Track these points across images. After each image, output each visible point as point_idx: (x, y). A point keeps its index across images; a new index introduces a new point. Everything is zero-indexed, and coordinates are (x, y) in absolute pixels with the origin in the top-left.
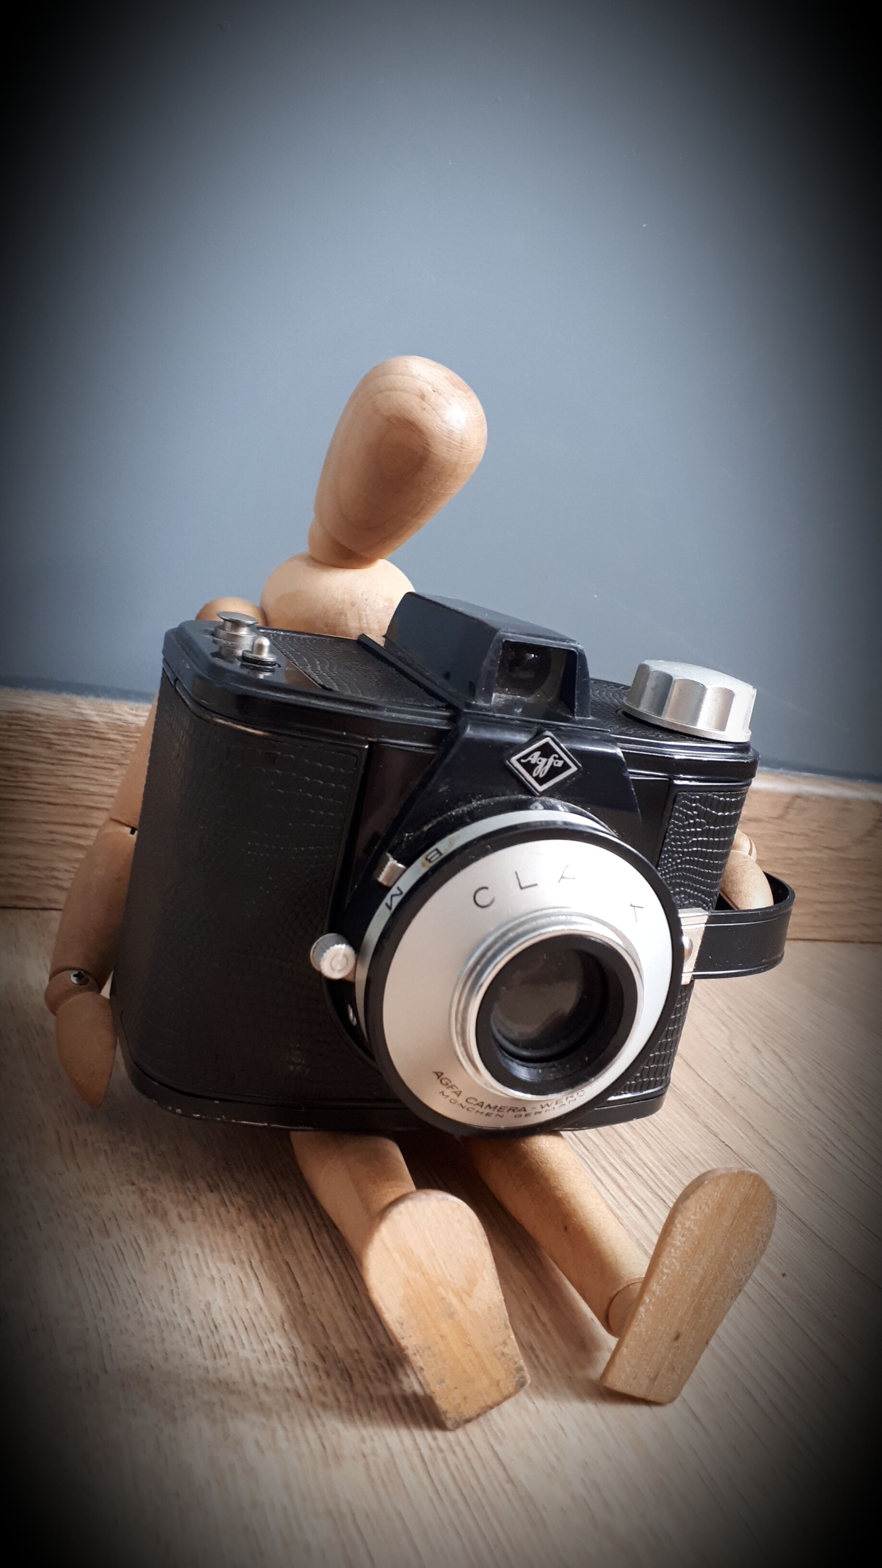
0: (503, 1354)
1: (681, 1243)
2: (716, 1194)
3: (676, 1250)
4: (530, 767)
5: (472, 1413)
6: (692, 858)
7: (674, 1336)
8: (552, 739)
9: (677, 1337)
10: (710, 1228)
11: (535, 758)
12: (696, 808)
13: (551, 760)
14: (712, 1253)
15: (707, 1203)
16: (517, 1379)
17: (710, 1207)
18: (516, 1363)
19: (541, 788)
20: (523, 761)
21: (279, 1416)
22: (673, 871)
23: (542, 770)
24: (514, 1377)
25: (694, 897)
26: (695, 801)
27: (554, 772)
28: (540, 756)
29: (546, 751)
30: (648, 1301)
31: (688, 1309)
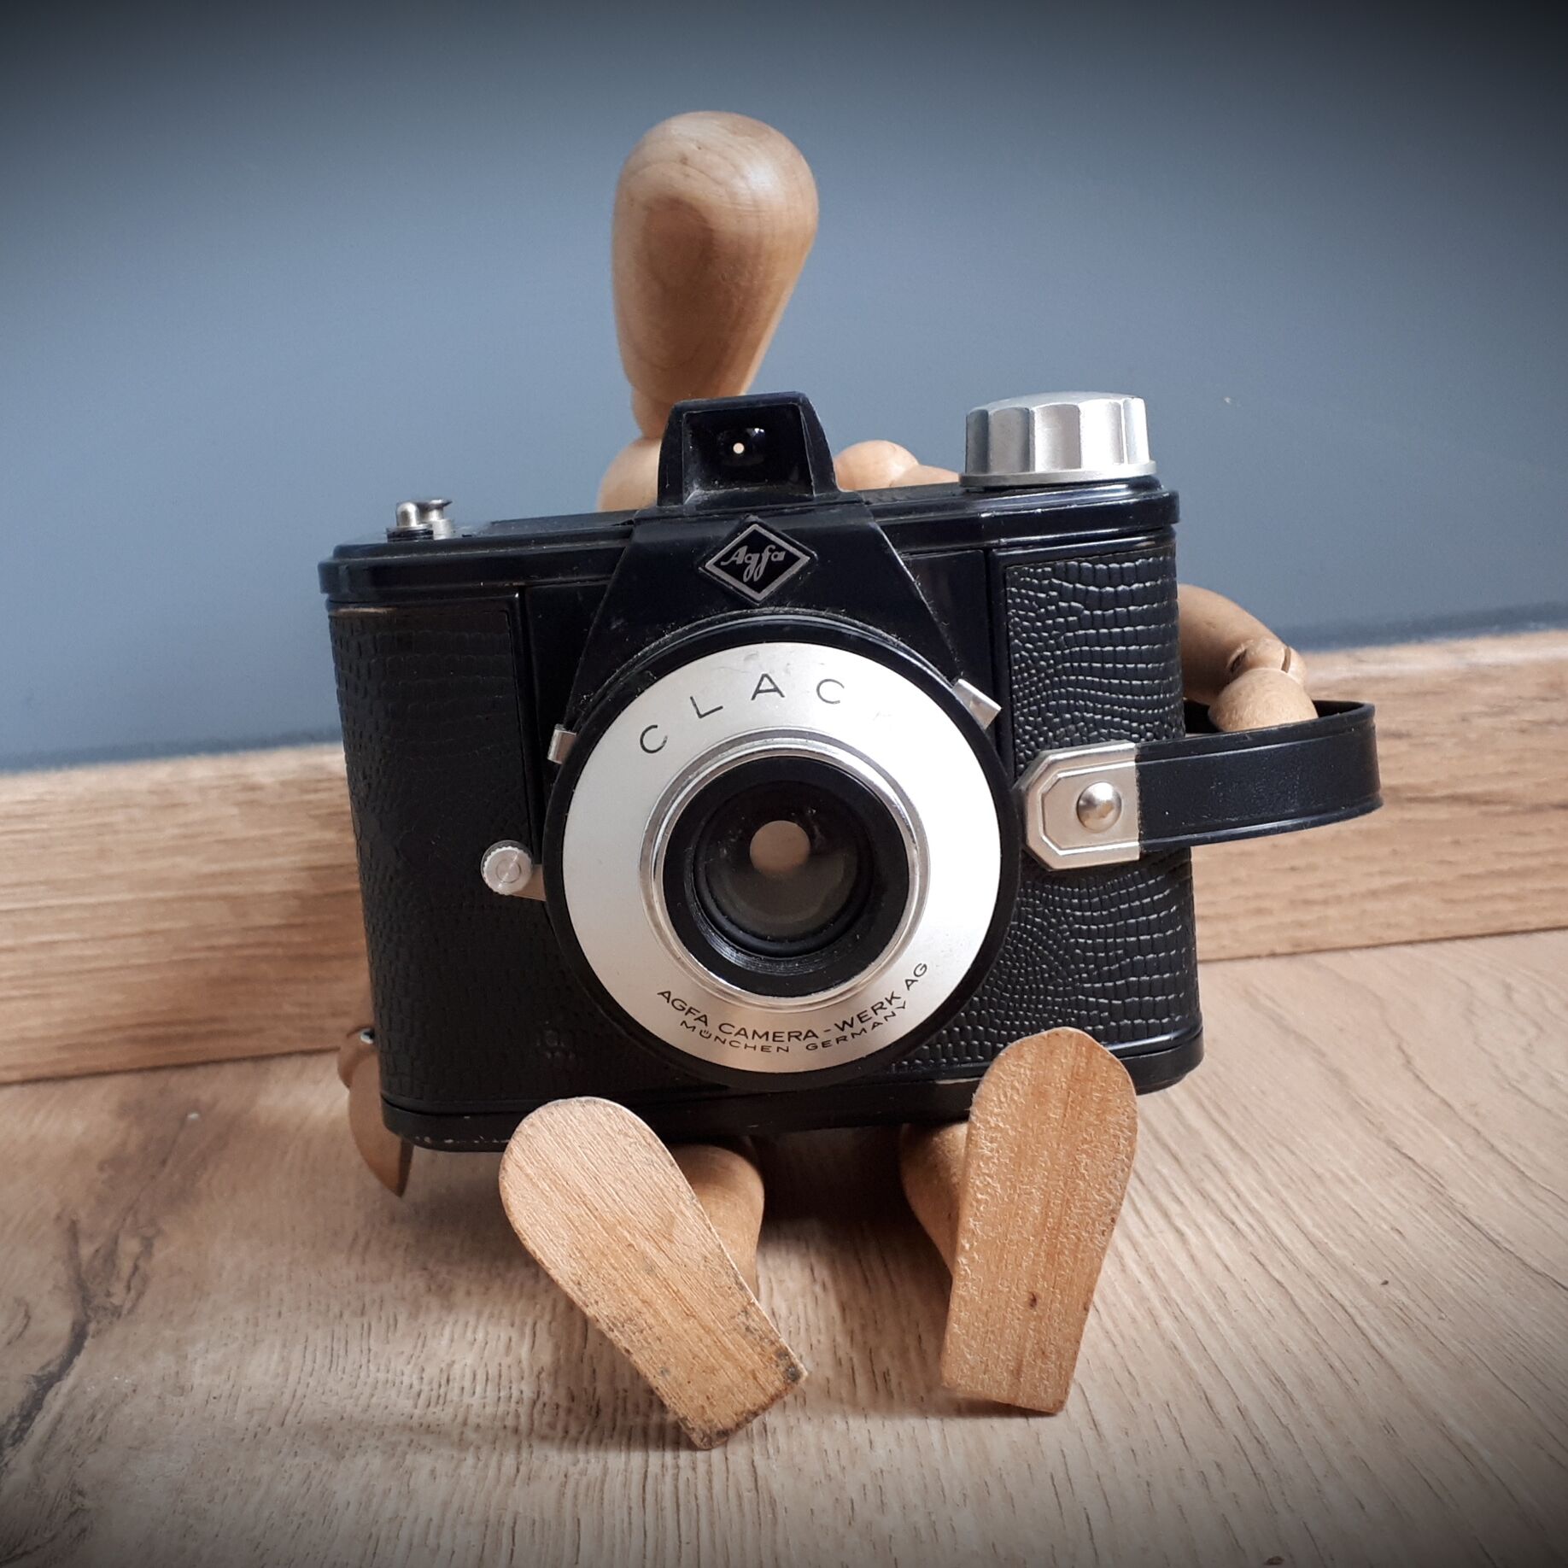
0: (748, 1329)
1: (991, 1151)
2: (1022, 1071)
3: (986, 1164)
4: (737, 571)
5: (729, 1423)
6: (1076, 664)
7: (1026, 1298)
8: (761, 525)
9: (1034, 1301)
10: (1030, 1125)
11: (741, 556)
12: (1052, 587)
13: (766, 554)
14: (1045, 1162)
15: (1013, 1088)
16: (782, 1369)
17: (1021, 1092)
18: (772, 1343)
19: (760, 597)
20: (723, 563)
21: (478, 1448)
22: (1045, 688)
23: (756, 569)
24: (777, 1366)
25: (1103, 724)
26: (1045, 576)
27: (773, 570)
28: (747, 553)
29: (756, 543)
30: (967, 1246)
31: (1037, 1255)
